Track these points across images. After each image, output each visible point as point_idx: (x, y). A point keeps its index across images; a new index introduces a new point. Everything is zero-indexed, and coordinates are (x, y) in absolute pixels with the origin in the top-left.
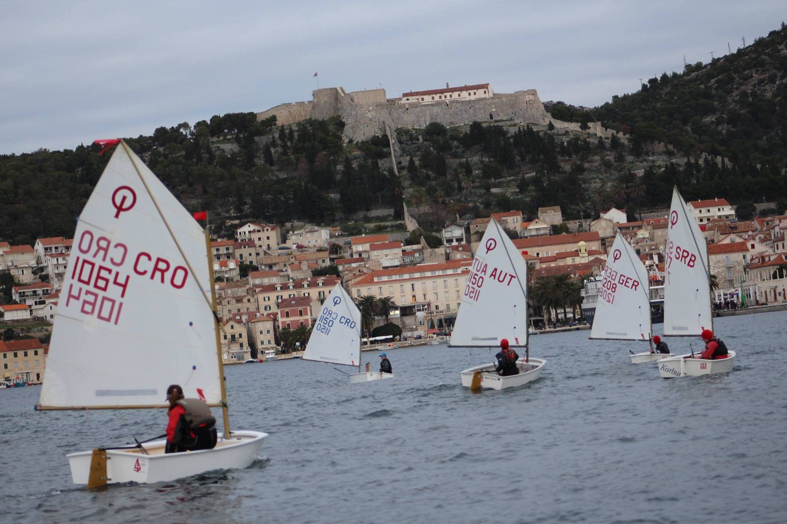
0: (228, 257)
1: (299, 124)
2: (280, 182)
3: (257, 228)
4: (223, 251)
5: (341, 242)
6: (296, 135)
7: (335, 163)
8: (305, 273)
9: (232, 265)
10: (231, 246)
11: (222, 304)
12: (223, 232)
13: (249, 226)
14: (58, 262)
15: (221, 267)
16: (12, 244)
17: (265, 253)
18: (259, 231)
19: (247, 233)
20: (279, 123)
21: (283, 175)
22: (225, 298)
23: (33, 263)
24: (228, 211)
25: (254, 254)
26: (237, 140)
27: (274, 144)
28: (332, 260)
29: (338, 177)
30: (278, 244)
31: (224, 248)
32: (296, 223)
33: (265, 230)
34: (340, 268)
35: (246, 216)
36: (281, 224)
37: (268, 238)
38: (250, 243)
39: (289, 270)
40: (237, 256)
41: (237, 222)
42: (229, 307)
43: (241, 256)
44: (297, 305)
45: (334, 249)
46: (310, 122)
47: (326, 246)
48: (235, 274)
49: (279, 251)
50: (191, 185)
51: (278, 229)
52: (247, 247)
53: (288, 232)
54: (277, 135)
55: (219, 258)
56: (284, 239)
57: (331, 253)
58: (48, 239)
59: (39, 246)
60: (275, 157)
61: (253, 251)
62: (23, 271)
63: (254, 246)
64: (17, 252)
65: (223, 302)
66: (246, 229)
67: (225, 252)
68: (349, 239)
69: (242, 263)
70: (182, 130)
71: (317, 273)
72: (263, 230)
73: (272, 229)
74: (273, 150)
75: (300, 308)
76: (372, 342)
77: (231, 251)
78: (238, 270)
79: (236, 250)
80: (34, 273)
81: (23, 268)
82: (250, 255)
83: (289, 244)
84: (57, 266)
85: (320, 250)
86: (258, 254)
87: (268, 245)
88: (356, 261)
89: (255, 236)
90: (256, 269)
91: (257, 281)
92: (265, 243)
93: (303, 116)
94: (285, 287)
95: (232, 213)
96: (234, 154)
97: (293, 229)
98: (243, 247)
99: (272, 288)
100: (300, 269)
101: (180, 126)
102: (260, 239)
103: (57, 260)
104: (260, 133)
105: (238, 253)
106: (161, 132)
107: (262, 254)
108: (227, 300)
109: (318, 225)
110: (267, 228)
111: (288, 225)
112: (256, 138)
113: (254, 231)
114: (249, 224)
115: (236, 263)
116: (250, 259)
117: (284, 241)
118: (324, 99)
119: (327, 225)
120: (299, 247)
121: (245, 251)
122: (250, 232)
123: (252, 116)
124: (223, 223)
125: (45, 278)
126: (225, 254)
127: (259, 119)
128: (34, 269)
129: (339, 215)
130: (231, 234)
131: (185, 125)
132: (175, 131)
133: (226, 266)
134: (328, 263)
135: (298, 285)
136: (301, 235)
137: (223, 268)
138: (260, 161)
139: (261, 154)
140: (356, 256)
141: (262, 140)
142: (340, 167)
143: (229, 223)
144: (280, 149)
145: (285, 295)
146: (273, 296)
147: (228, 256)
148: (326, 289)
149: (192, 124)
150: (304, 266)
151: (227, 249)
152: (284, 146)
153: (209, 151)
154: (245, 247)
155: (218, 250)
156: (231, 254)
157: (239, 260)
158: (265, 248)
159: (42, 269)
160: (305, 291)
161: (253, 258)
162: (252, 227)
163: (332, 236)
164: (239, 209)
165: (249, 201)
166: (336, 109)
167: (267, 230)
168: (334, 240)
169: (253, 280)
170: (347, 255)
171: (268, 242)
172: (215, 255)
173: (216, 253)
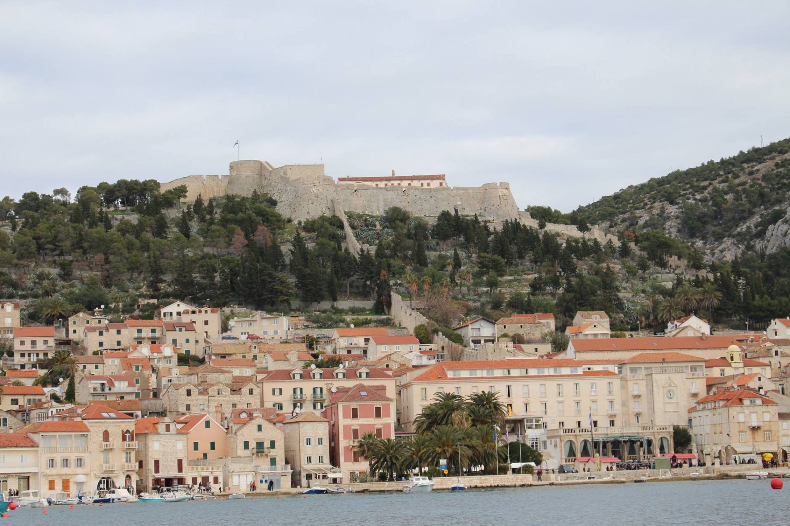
0: (154, 343)
2: (209, 256)
3: (190, 308)
4: (147, 333)
5: (314, 334)
6: (216, 209)
9: (167, 351)
10: (159, 328)
12: (137, 313)
13: (178, 305)
18: (194, 312)
19: (174, 314)
21: (211, 251)
24: (138, 289)
25: (192, 341)
30: (220, 332)
31: (149, 329)
32: (238, 309)
33: (203, 312)
35: (169, 295)
36: (220, 307)
37: (206, 323)
39: (270, 360)
40: (170, 340)
41: (156, 301)
42: (220, 399)
43: (175, 341)
45: (308, 342)
48: (172, 365)
51: (219, 312)
52: (184, 329)
53: (229, 319)
55: (140, 343)
60: (192, 231)
61: (191, 336)
63: (192, 330)
65: (210, 391)
66: (173, 308)
67: (150, 335)
69: (178, 350)
70: (58, 197)
72: (200, 312)
73: (212, 311)
74: (189, 222)
75: (378, 404)
77: (157, 334)
78: (176, 359)
79: (165, 334)
82: (187, 341)
83: (234, 333)
86: (196, 342)
89: (188, 319)
90: (201, 360)
92: (201, 329)
93: (216, 192)
97: (235, 315)
98: (177, 329)
104: (168, 206)
105: (168, 336)
106: (31, 198)
110: (206, 308)
111: (227, 310)
112: (164, 211)
113: (186, 312)
114: (176, 303)
115: (171, 349)
116: (186, 347)
117: (227, 330)
118: (245, 173)
120: (253, 338)
121: (178, 336)
122: (179, 314)
126: (149, 339)
127: (164, 188)
129: (296, 303)
132: (50, 197)
133: (159, 352)
136: (250, 322)
137: (155, 354)
139: (173, 226)
141: (171, 213)
143: (143, 302)
147: (154, 341)
151: (153, 331)
154: (180, 330)
155: (139, 331)
156: (158, 338)
157: (174, 346)
162: (183, 307)
163: (295, 327)
164: (154, 287)
167: (206, 312)
170: (327, 352)
171: (206, 328)
172: (135, 339)
173: (136, 335)
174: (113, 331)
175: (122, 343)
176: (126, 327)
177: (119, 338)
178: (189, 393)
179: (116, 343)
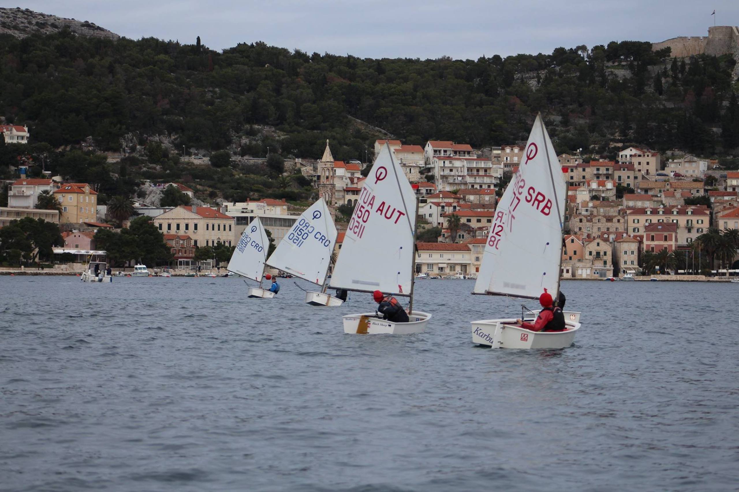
0: (607, 178)
1: (692, 58)
2: (666, 111)
3: (638, 152)
4: (603, 171)
5: (717, 174)
6: (687, 67)
7: (722, 98)
8: (678, 201)
9: (609, 185)
10: (611, 168)
11: (592, 221)
12: (605, 154)
13: (631, 150)
14: (444, 165)
15: (599, 186)
16: (403, 143)
17: (643, 177)
18: (640, 156)
19: (628, 156)
20: (673, 55)
21: (670, 105)
22: (595, 216)
23: (422, 163)
24: (613, 134)
25: (632, 177)
26: (631, 67)
27: (665, 74)
28: (706, 191)
29: (723, 112)
30: (657, 170)
31: (605, 168)
32: (677, 152)
33: (646, 156)
34: (712, 200)
35: (630, 141)
36: (663, 151)
37: (648, 163)
38: (630, 167)
39: (663, 196)
40: (616, 177)
41: (620, 145)
42: (599, 225)
43: (620, 177)
44: (663, 230)
45: (710, 181)
46: (704, 57)
47: (703, 177)
48: (611, 195)
49: (657, 177)
50: (581, 105)
51: (659, 156)
52: (626, 169)
53: (667, 160)
54: (669, 67)
55: (598, 177)
56: (663, 166)
57: (706, 184)
58: (438, 142)
59: (429, 148)
60: (665, 86)
61: (631, 174)
62: (410, 169)
63: (634, 170)
64: (408, 151)
66: (628, 152)
67: (605, 172)
68: (725, 173)
69: (620, 184)
70: (580, 52)
71: (689, 202)
72: (644, 156)
73: (652, 156)
74: (663, 80)
75: (666, 234)
76: (731, 274)
77: (610, 172)
78: (614, 191)
79: (615, 172)
80: (421, 172)
81: (411, 166)
82: (628, 177)
83: (667, 171)
84: (443, 168)
85: (696, 180)
86: (636, 178)
87: (647, 170)
88: (729, 194)
89: (635, 161)
90: (632, 191)
91: (631, 204)
92: (644, 168)
93: (697, 50)
94: (654, 212)
95: (617, 136)
96: (625, 80)
97: (673, 157)
98: (622, 169)
99: (642, 211)
100: (673, 196)
101: (579, 48)
102: (640, 163)
103: (444, 162)
104: (654, 63)
105: (617, 174)
106: (560, 52)
107: (640, 178)
108: (597, 218)
109: (698, 156)
110: (648, 153)
111: (669, 153)
112: (649, 67)
113: (635, 155)
114: (631, 148)
115: (614, 184)
116: (628, 181)
117: (663, 168)
118: (719, 36)
119: (706, 157)
120: (677, 175)
121: (624, 174)
122: (631, 156)
123: (648, 45)
124: (607, 144)
125: (431, 179)
126: (604, 175)
127: (654, 49)
128: (422, 169)
129: (719, 149)
130: (613, 156)
131: (583, 48)
132: (573, 52)
133: (604, 186)
134: (702, 193)
135: (668, 211)
136: (680, 163)
137: (601, 187)
138: (650, 89)
139: (652, 82)
140: (730, 190)
141: (654, 70)
142: (726, 103)
143: (612, 145)
144: (670, 80)
145: (655, 219)
146: (642, 219)
147: (608, 176)
148: (695, 219)
149: (590, 48)
150: (678, 194)
151: (607, 170)
152: (675, 78)
153: (603, 75)
154: (624, 170)
155: (598, 170)
156: (610, 175)
157: (617, 181)
158: (643, 172)
159: (429, 170)
160: (674, 218)
161: (631, 182)
162: (634, 151)
163: (709, 168)
164: (624, 133)
165: (634, 126)
166: (730, 47)
167: (648, 156)
168: (710, 172)
169: (628, 202)
170: (721, 188)
171: (647, 167)
172: (595, 174)
173: (595, 172)
174: (580, 169)
175: (586, 177)
176: (589, 166)
177: (584, 174)
178: (581, 221)
179: (582, 177)
